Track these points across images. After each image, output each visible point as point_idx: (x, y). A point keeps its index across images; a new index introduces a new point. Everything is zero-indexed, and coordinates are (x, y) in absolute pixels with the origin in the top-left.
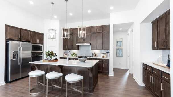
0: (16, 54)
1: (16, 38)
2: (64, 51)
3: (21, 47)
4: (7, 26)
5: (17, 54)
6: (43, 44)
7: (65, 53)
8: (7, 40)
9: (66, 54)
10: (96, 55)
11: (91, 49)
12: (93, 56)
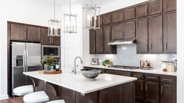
0: (20, 60)
3: (27, 51)
6: (59, 45)
9: (94, 60)
10: (149, 65)
11: (138, 52)
12: (143, 67)
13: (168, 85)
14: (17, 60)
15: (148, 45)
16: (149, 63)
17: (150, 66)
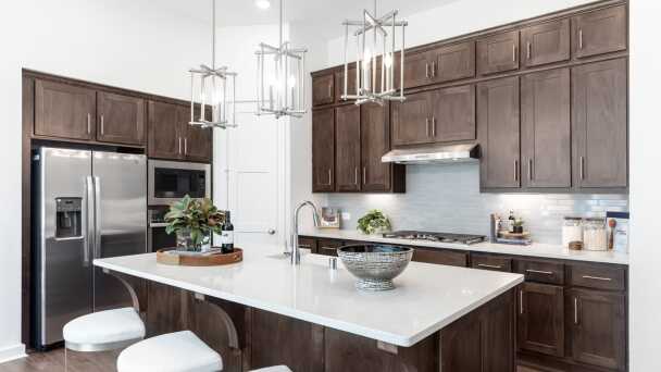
0: (71, 213)
1: (77, 135)
3: (97, 179)
4: (31, 78)
5: (79, 213)
6: (209, 160)
7: (324, 209)
8: (34, 147)
9: (329, 213)
10: (518, 229)
11: (484, 188)
12: (499, 236)
13: (595, 296)
14: (60, 215)
15: (519, 164)
16: (521, 223)
17: (524, 233)
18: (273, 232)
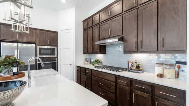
2: (87, 56)
3: (19, 50)
6: (57, 45)
9: (87, 60)
11: (125, 52)
12: (131, 69)
15: (137, 42)
16: (139, 65)
17: (140, 68)
18: (71, 65)
